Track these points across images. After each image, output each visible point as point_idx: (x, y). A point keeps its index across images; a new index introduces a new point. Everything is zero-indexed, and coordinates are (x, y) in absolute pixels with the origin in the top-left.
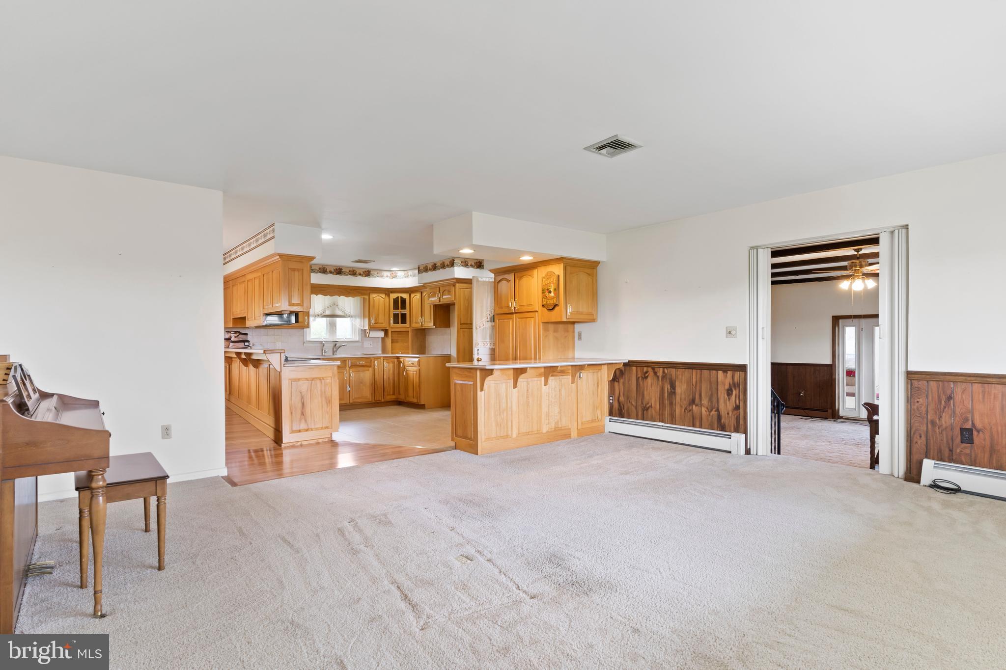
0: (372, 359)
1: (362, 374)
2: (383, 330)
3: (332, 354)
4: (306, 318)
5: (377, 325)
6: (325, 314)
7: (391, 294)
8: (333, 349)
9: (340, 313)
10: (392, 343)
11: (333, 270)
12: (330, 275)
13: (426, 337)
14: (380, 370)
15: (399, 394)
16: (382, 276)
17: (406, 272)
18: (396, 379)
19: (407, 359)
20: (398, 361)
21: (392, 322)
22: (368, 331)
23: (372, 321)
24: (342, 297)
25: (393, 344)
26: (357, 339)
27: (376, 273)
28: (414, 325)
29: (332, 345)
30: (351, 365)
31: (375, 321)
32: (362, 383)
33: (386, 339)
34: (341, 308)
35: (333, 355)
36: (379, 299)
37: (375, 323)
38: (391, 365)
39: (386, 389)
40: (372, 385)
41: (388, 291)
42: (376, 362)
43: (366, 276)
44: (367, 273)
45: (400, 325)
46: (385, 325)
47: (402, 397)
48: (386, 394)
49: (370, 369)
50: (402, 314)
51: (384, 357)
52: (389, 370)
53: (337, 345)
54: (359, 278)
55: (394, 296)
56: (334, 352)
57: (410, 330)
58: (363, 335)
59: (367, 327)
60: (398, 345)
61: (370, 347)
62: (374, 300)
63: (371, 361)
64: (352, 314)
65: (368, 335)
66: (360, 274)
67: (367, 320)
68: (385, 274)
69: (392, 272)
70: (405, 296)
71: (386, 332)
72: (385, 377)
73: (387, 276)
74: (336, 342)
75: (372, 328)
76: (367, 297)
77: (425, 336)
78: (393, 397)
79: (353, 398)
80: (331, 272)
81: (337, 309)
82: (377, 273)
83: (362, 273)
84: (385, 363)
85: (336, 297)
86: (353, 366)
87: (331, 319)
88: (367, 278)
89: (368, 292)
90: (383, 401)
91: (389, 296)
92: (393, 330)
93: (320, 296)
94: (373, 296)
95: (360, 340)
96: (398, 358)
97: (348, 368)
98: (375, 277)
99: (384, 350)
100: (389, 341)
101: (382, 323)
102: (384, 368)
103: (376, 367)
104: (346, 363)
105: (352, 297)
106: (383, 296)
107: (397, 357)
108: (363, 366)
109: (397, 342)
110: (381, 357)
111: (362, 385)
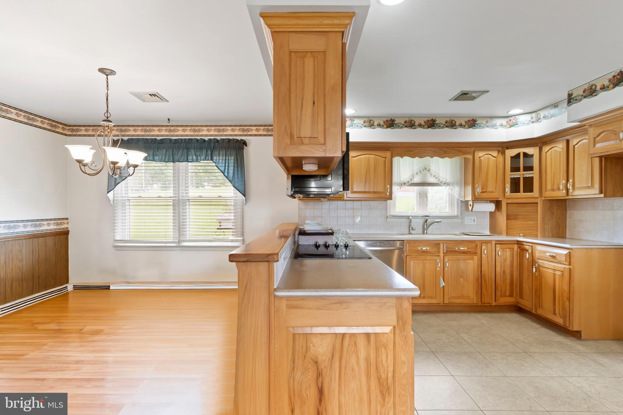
0: (478, 243)
1: (462, 265)
2: (491, 201)
3: (421, 231)
4: (388, 186)
5: (485, 195)
6: (413, 182)
7: (506, 150)
8: (423, 226)
9: (432, 180)
10: (507, 219)
11: (423, 123)
12: (419, 130)
13: (569, 212)
14: (490, 260)
15: (521, 296)
16: (494, 126)
17: (534, 115)
18: (515, 274)
19: (539, 248)
20: (519, 247)
21: (508, 190)
22: (471, 203)
23: (479, 190)
24: (436, 158)
25: (509, 222)
26: (456, 214)
27: (485, 123)
28: (549, 194)
29: (422, 221)
30: (447, 251)
31: (482, 189)
32: (462, 277)
33: (498, 214)
34: (433, 173)
35: (423, 233)
36: (489, 158)
37: (482, 192)
38: (508, 253)
39: (499, 288)
40: (477, 280)
41: (502, 147)
42: (484, 247)
43: (469, 127)
44: (472, 123)
45: (522, 194)
46: (497, 195)
47: (526, 303)
48: (499, 294)
49: (476, 258)
50: (525, 179)
51: (496, 241)
52: (505, 260)
53: (428, 221)
54: (460, 130)
55: (513, 152)
56: (424, 229)
57: (539, 201)
58: (464, 208)
59: (469, 198)
60: (517, 223)
61: (473, 223)
62: (480, 161)
63: (477, 246)
64: (448, 181)
65: (470, 208)
66: (461, 125)
67: (469, 189)
68: (498, 122)
69: (510, 118)
70: (529, 151)
71: (498, 204)
72: (498, 269)
73: (501, 125)
74: (427, 218)
75: (476, 199)
76: (470, 157)
77: (566, 210)
78: (510, 300)
79: (450, 297)
80: (420, 125)
81: (429, 175)
82: (487, 122)
83: (464, 123)
84: (498, 249)
85: (428, 158)
86: (449, 252)
87: (421, 187)
88: (471, 130)
89: (472, 149)
90: (494, 304)
91: (503, 153)
92: (509, 201)
93: (406, 158)
94: (480, 154)
95: (459, 215)
96: (519, 243)
97: (442, 254)
98: (483, 128)
99: (494, 229)
100: (502, 218)
101: (493, 192)
102: (497, 257)
103: (484, 256)
104: (439, 248)
105: (450, 157)
106: (495, 154)
107: (518, 241)
108: (464, 252)
109: (516, 219)
110: (491, 241)
111: (462, 279)
